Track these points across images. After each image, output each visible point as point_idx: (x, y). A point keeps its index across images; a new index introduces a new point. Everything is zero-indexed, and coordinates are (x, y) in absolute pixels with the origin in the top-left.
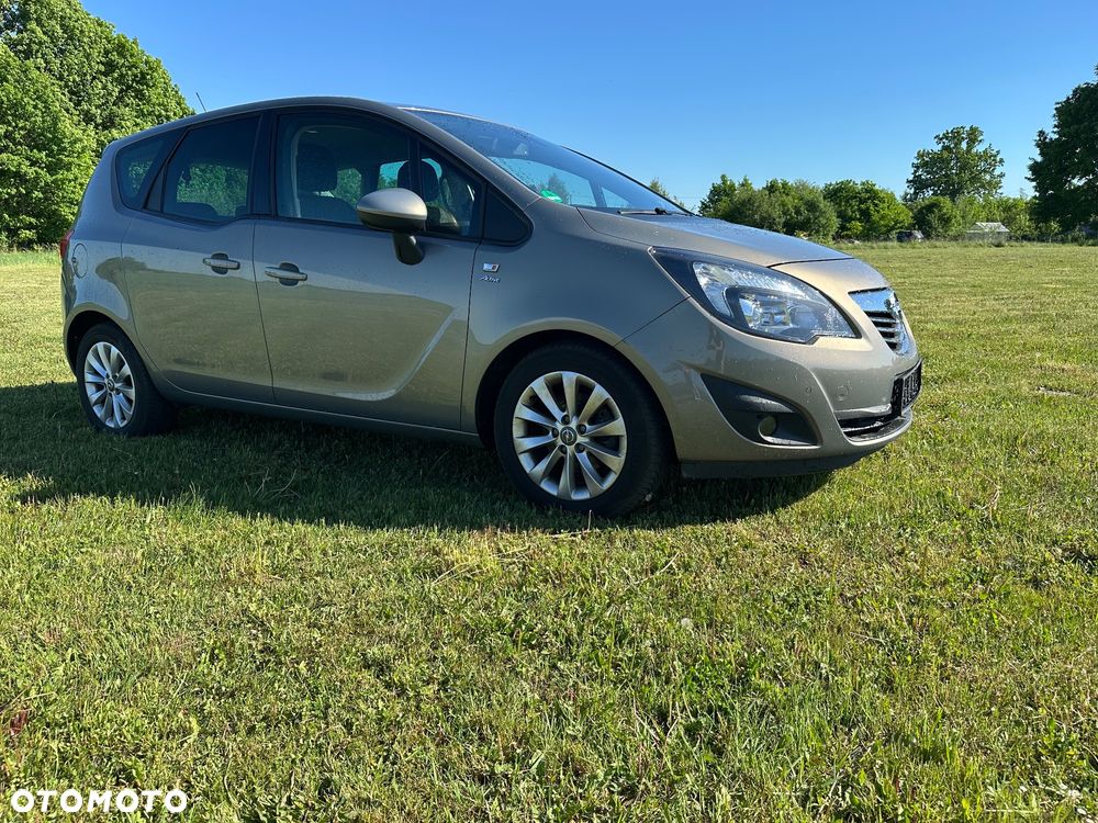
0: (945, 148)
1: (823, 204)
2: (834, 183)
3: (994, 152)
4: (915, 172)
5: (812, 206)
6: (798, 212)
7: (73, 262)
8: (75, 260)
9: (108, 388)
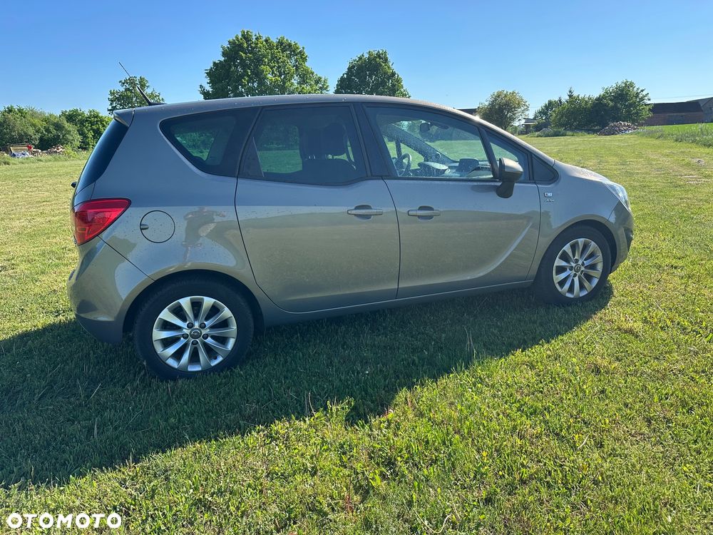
0: (127, 90)
1: (67, 125)
2: (68, 110)
3: (157, 94)
4: (111, 104)
5: (58, 127)
6: (48, 130)
7: (141, 229)
8: (146, 227)
9: (193, 337)
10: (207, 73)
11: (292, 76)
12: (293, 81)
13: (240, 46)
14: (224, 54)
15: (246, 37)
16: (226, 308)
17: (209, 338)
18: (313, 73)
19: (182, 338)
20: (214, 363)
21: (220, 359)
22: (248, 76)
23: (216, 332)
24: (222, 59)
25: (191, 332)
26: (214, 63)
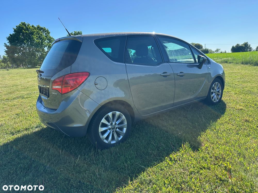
7: (95, 85)
8: (97, 83)
9: (113, 129)
10: (7, 38)
11: (45, 40)
12: (45, 42)
13: (22, 28)
14: (15, 31)
15: (24, 24)
16: (123, 116)
17: (117, 129)
18: (53, 39)
19: (108, 130)
20: (120, 139)
21: (121, 137)
22: (27, 40)
23: (120, 126)
24: (14, 33)
25: (112, 127)
26: (11, 35)
